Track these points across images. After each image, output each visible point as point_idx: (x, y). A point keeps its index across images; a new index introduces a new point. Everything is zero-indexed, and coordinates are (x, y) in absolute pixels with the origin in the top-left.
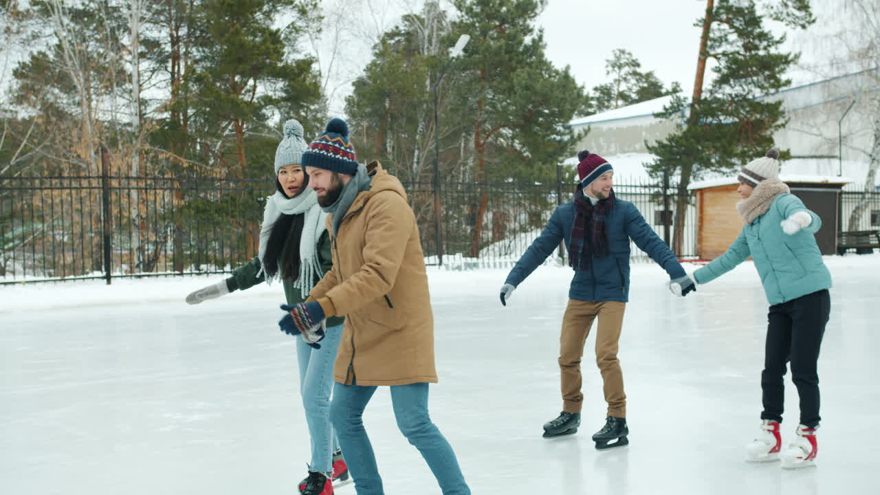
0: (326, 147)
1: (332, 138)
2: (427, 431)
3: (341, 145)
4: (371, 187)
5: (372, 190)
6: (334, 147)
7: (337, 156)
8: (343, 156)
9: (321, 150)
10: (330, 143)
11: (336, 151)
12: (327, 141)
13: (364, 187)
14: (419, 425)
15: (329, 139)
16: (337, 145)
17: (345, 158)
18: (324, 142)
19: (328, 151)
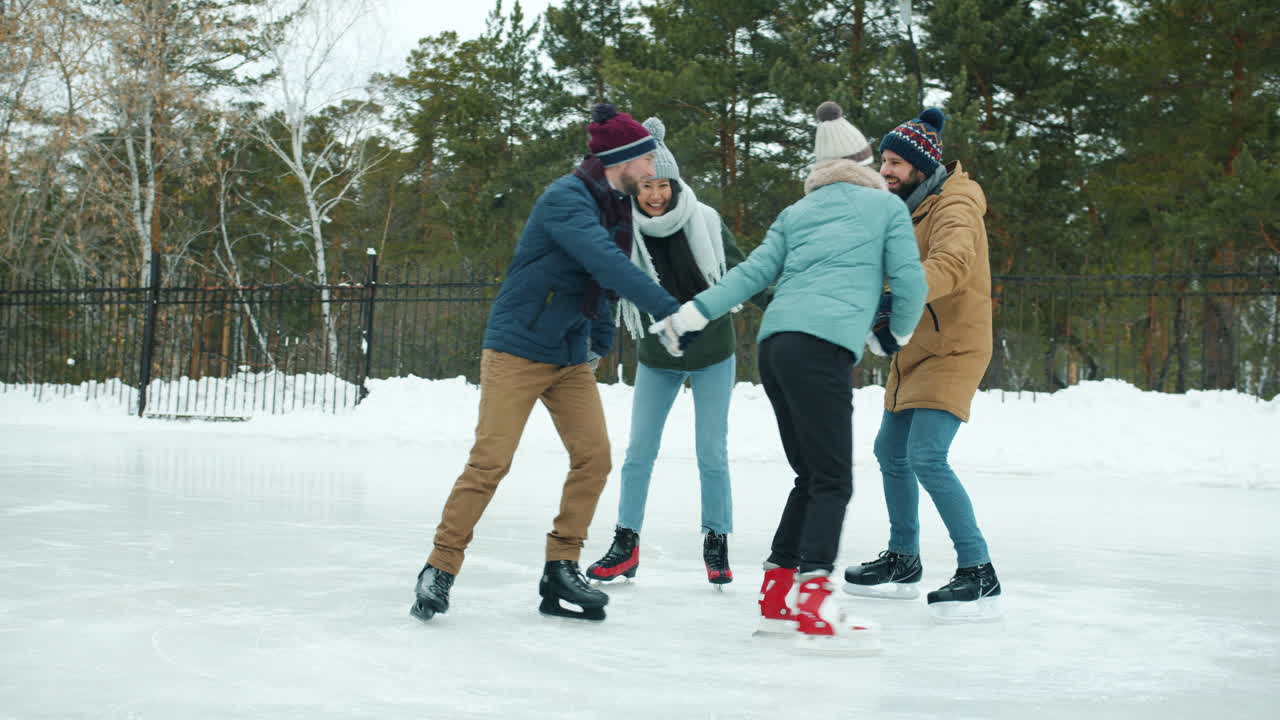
0: (918, 138)
1: (927, 130)
2: (939, 470)
3: (934, 142)
4: (941, 191)
5: (941, 194)
6: (927, 141)
7: (927, 153)
8: (932, 155)
9: (911, 139)
10: (924, 136)
11: (928, 147)
12: (921, 131)
13: (936, 190)
14: (930, 461)
15: (924, 129)
16: (930, 141)
17: (933, 158)
18: (918, 131)
19: (919, 144)
